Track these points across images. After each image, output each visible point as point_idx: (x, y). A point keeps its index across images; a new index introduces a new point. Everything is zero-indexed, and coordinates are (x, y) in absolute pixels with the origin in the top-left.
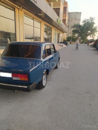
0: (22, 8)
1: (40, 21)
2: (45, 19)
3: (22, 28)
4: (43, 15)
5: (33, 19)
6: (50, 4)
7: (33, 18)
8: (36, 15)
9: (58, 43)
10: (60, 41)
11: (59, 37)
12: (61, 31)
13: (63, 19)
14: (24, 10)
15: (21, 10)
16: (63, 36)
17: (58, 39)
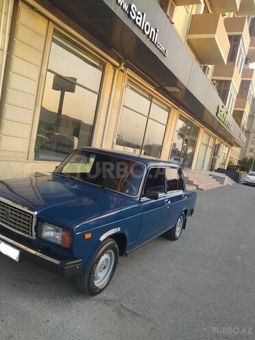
0: (126, 67)
1: (168, 107)
2: (183, 102)
3: (114, 117)
4: (179, 91)
5: (150, 98)
6: (205, 69)
7: (150, 95)
8: (162, 90)
9: (211, 170)
10: (217, 166)
11: (215, 153)
12: (225, 140)
13: (235, 111)
14: (129, 71)
15: (121, 70)
16: (229, 155)
17: (213, 161)
